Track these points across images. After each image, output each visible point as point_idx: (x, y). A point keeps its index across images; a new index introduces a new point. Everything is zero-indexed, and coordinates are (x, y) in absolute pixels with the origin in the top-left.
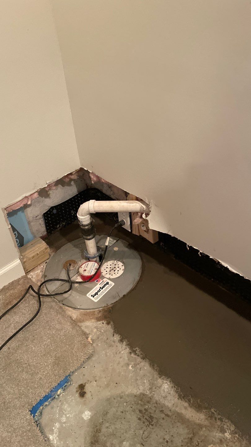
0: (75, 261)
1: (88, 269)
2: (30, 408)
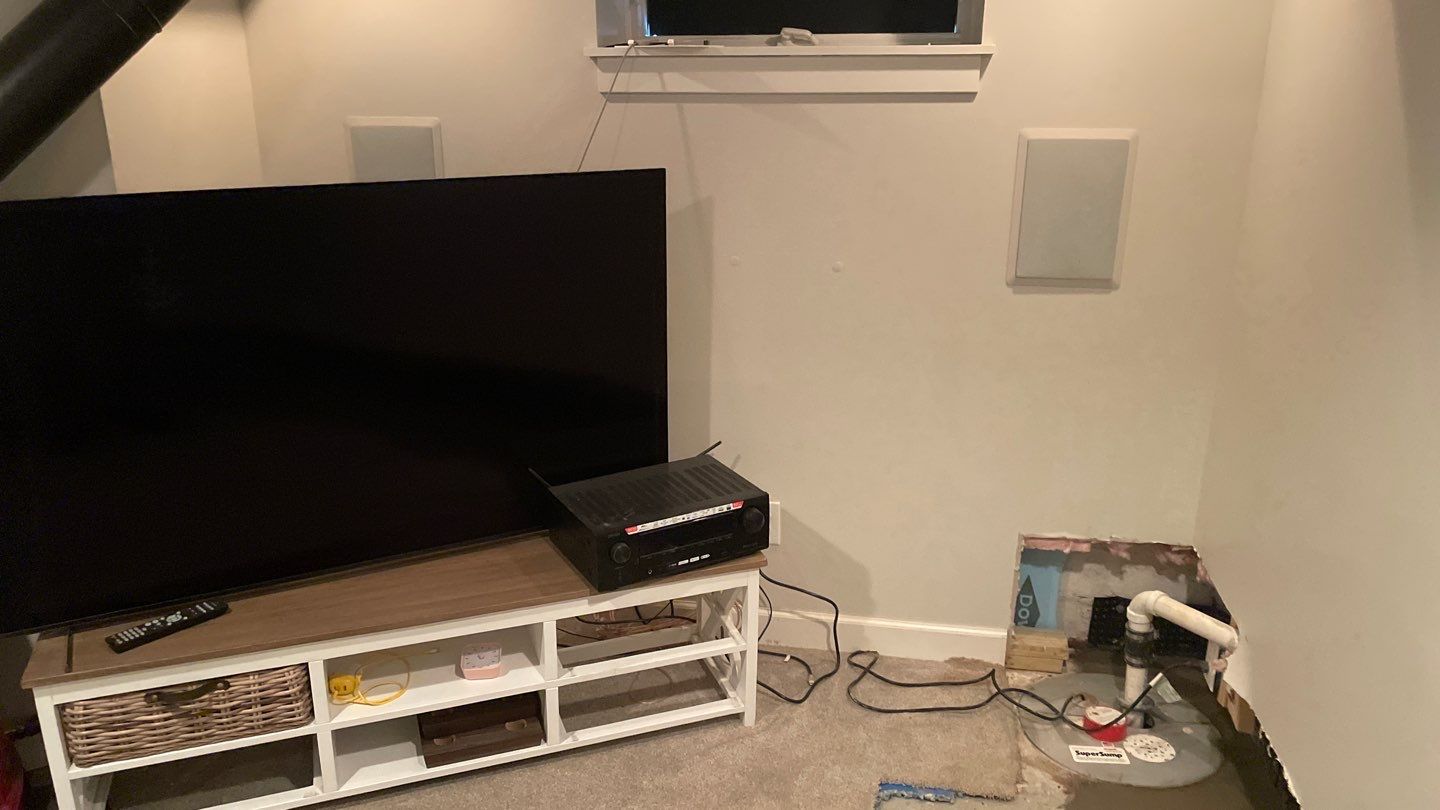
0: (1096, 699)
1: (1102, 715)
2: (884, 781)
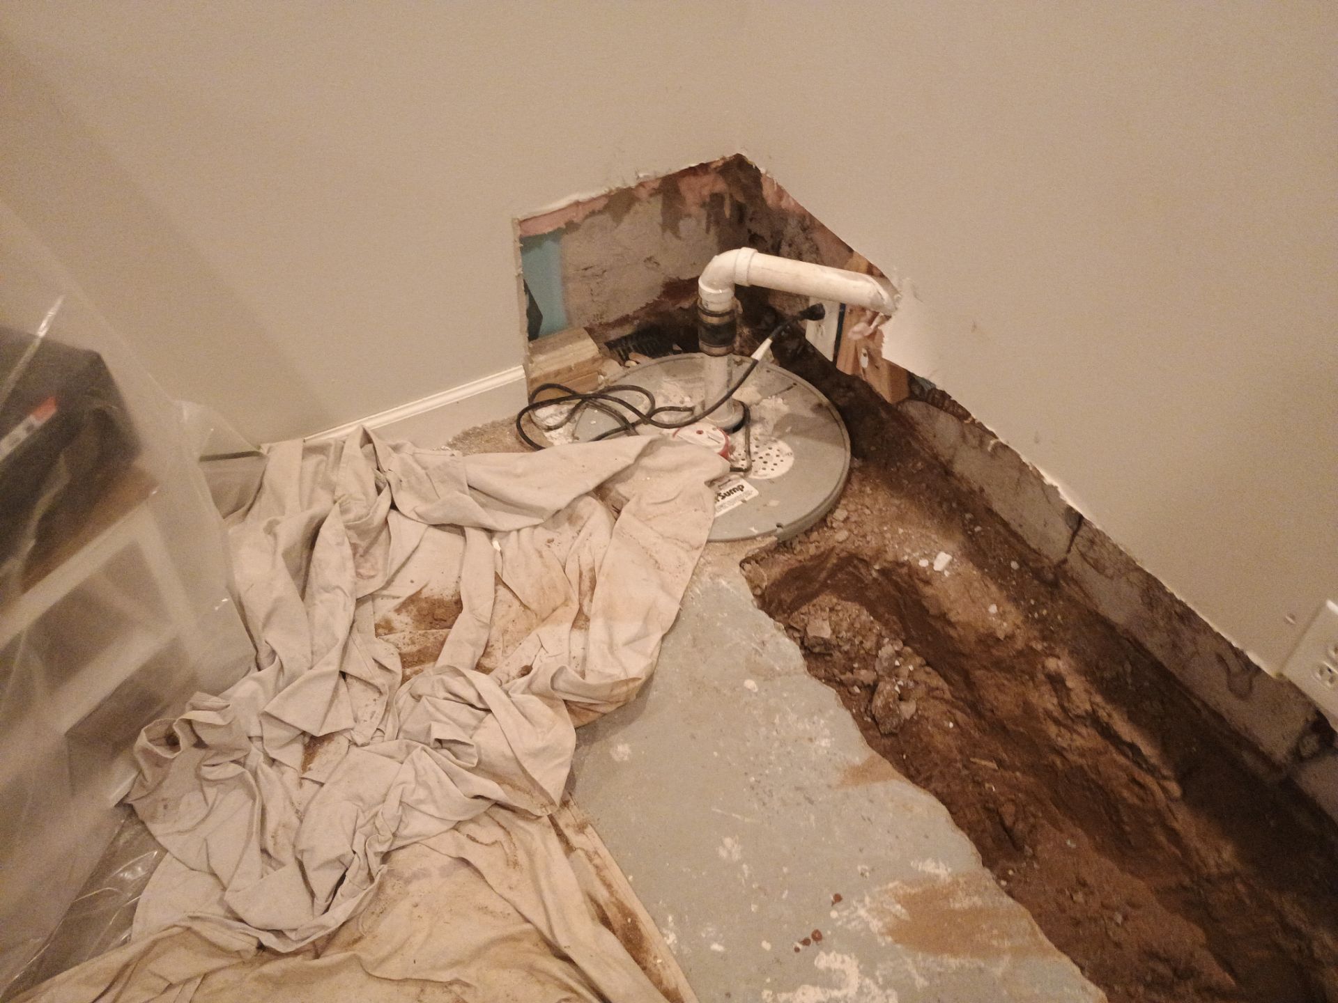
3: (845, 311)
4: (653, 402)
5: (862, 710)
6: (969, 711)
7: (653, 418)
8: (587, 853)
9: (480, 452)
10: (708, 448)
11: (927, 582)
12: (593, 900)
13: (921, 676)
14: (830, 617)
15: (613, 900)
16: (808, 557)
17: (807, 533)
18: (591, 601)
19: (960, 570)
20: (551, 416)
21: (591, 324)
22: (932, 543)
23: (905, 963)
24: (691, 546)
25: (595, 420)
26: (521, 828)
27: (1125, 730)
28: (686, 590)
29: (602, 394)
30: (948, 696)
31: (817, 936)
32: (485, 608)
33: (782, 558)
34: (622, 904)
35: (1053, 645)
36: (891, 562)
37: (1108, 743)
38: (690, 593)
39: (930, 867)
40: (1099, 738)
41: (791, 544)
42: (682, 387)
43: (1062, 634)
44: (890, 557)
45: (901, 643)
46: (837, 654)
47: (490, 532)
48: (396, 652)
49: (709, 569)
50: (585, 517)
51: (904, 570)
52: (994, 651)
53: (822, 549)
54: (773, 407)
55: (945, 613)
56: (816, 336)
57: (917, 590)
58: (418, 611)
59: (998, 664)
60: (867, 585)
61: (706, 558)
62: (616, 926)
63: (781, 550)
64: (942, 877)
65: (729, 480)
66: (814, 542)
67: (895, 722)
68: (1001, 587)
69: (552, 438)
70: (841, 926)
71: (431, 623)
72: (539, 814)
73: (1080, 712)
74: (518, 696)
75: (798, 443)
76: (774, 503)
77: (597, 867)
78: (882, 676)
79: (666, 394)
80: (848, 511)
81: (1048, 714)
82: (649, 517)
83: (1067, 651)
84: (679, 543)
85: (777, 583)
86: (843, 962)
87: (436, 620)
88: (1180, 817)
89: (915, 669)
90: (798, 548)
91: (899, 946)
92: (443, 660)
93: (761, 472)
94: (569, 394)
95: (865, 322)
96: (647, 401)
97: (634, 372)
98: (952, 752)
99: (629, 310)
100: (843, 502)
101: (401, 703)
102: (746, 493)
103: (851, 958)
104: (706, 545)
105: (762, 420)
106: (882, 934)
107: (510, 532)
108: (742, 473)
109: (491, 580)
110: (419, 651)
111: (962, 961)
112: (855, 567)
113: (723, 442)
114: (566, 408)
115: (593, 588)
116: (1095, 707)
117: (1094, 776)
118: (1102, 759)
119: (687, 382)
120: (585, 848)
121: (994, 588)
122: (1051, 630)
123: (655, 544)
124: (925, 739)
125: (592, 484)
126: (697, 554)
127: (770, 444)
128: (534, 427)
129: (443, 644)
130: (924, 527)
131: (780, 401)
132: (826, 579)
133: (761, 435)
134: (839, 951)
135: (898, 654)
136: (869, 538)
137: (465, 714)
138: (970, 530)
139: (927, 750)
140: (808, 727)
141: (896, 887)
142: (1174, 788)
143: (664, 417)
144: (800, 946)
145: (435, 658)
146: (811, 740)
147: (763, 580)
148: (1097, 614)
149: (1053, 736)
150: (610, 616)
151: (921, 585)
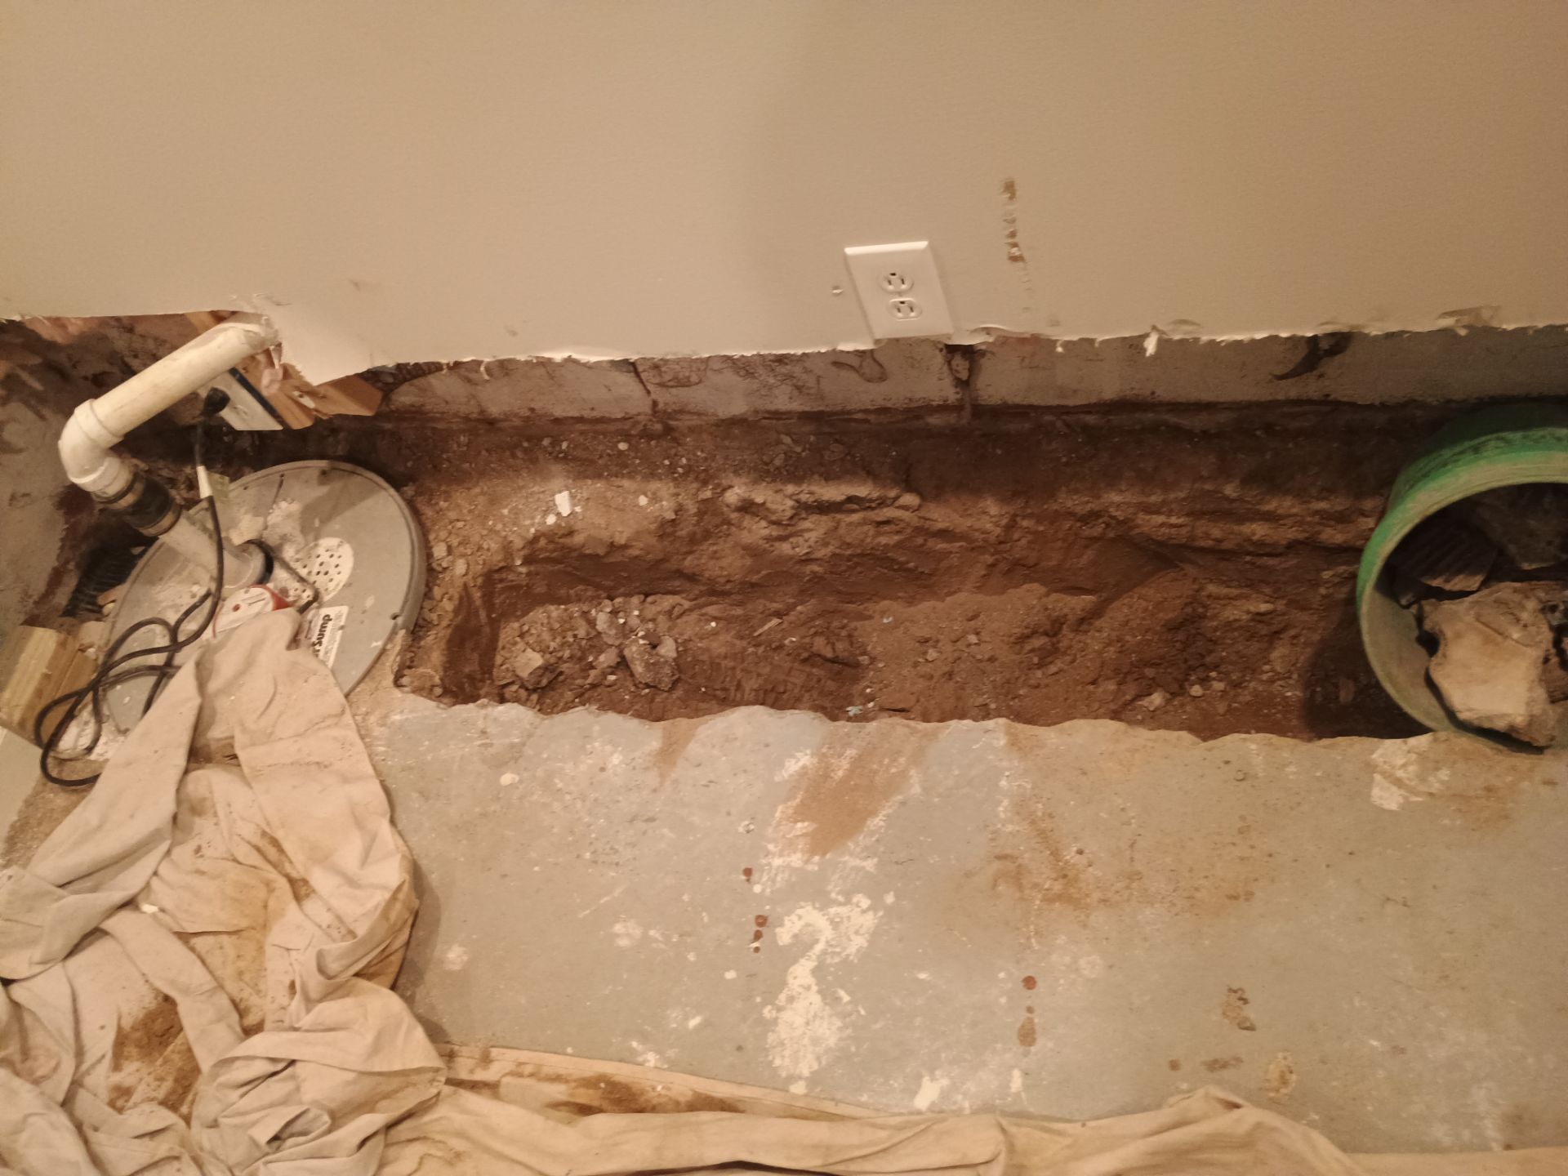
3: (239, 374)
4: (164, 623)
5: (633, 689)
6: (714, 599)
7: (181, 638)
8: (512, 1074)
9: (42, 841)
10: (258, 614)
11: (571, 533)
12: (556, 1105)
13: (651, 610)
14: (527, 644)
15: (573, 1084)
16: (451, 616)
17: (428, 595)
18: (291, 862)
19: (585, 495)
20: (79, 736)
21: (26, 613)
22: (541, 496)
23: (845, 863)
24: (335, 716)
25: (125, 696)
26: (432, 1121)
27: (833, 492)
28: (371, 760)
29: (107, 667)
30: (687, 604)
31: (761, 921)
32: (197, 975)
33: (429, 639)
34: (584, 1079)
35: (716, 481)
36: (523, 548)
37: (833, 515)
38: (377, 758)
39: (792, 766)
40: (824, 518)
41: (424, 620)
42: (179, 583)
43: (713, 465)
44: (518, 543)
45: (607, 602)
46: (564, 667)
47: (130, 904)
48: (154, 1106)
49: (372, 719)
50: (207, 795)
51: (543, 542)
52: (679, 533)
53: (457, 596)
54: (283, 516)
55: (612, 543)
56: (244, 420)
57: (569, 548)
58: (137, 1046)
59: (693, 540)
60: (527, 585)
61: (359, 712)
62: (596, 1103)
63: (421, 633)
64: (808, 764)
65: (310, 622)
66: (442, 598)
67: (667, 670)
68: (630, 476)
69: (102, 755)
70: (772, 892)
71: (160, 1043)
72: (434, 1091)
73: (789, 513)
74: (306, 1021)
75: (337, 527)
76: (370, 602)
77: (531, 1075)
78: (620, 645)
79: (170, 603)
80: (444, 541)
81: (769, 539)
82: (269, 731)
83: (731, 475)
84: (322, 725)
85: (448, 665)
86: (800, 917)
87: (162, 1036)
88: (935, 516)
89: (641, 611)
90: (434, 616)
91: (828, 856)
92: (206, 1063)
93: (331, 586)
94: (73, 700)
95: (266, 368)
96: (158, 628)
97: (117, 615)
98: (734, 645)
99: (50, 562)
100: (432, 537)
101: (206, 1145)
102: (337, 619)
103: (802, 907)
104: (348, 701)
105: (284, 539)
106: (807, 862)
107: (148, 884)
108: (315, 604)
109: (177, 946)
110: (176, 1080)
111: (884, 812)
112: (501, 581)
113: (267, 595)
114: (86, 714)
115: (281, 850)
116: (795, 497)
117: (849, 552)
118: (842, 531)
119: (178, 573)
120: (507, 1071)
121: (626, 483)
122: (704, 470)
123: (299, 750)
124: (705, 657)
125: (180, 758)
126: (348, 718)
127: (314, 554)
128: (73, 763)
129: (190, 1050)
130: (521, 488)
131: (284, 505)
132: (489, 616)
133: (297, 552)
134: (789, 913)
135: (614, 613)
136: (485, 546)
137: (275, 1089)
138: (561, 452)
139: (714, 665)
140: (590, 761)
141: (782, 812)
142: (910, 499)
143: (191, 626)
144: (756, 945)
145: (196, 1070)
146: (603, 769)
147: (432, 677)
148: (723, 421)
149: (791, 552)
150: (322, 858)
151: (567, 541)
